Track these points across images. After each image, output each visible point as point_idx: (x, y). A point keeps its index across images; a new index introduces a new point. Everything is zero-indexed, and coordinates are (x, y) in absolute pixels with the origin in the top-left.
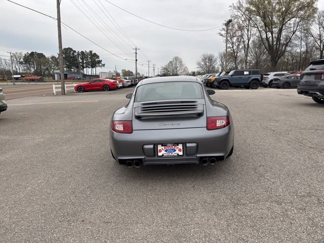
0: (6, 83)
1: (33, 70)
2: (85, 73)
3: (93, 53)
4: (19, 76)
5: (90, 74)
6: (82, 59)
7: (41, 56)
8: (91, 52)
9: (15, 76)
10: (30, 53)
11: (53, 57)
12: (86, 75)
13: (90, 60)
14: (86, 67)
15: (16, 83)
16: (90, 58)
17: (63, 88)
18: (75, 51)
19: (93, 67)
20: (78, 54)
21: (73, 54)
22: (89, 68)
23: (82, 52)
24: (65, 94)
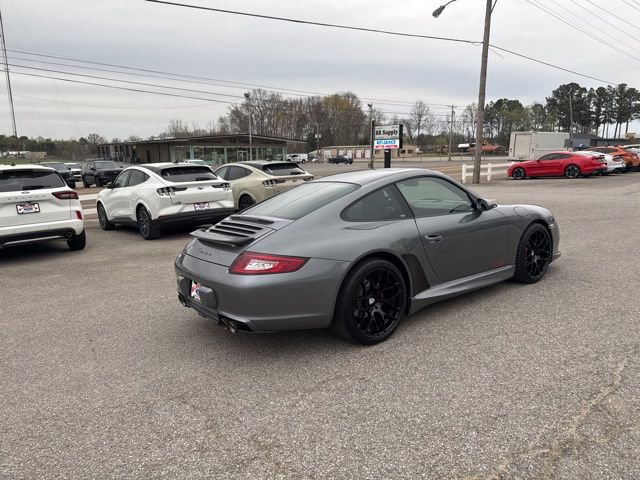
0: (438, 159)
1: (495, 133)
2: (600, 135)
3: (627, 89)
4: (467, 145)
5: (611, 136)
6: (598, 105)
7: (515, 105)
8: (622, 87)
9: (460, 146)
10: (495, 101)
11: (537, 107)
12: (602, 140)
13: (615, 105)
14: (604, 122)
15: (453, 158)
16: (617, 101)
17: (477, 171)
18: (584, 90)
19: (620, 121)
20: (591, 95)
21: (579, 95)
22: (612, 123)
23: (601, 90)
24: (478, 183)
